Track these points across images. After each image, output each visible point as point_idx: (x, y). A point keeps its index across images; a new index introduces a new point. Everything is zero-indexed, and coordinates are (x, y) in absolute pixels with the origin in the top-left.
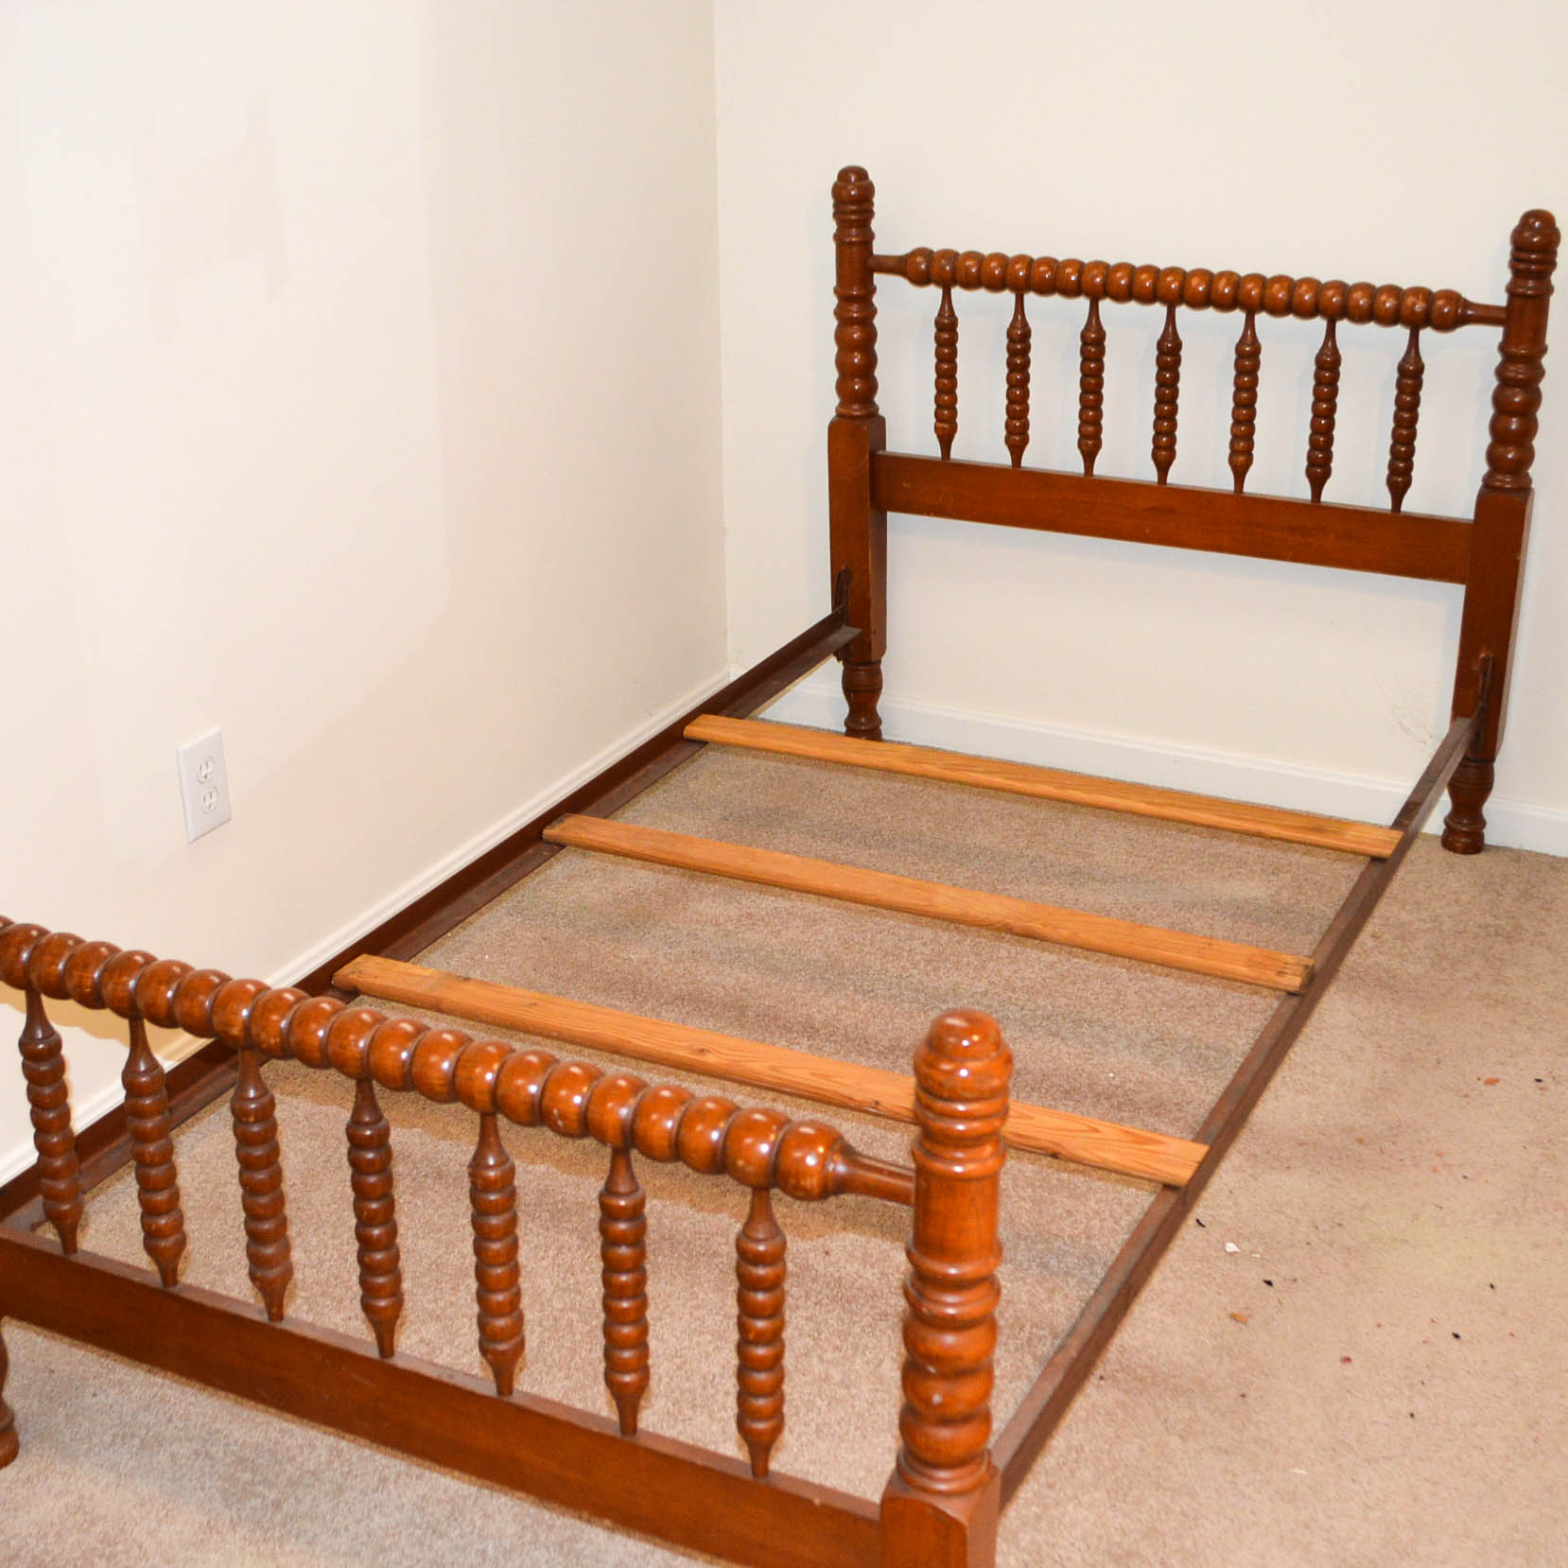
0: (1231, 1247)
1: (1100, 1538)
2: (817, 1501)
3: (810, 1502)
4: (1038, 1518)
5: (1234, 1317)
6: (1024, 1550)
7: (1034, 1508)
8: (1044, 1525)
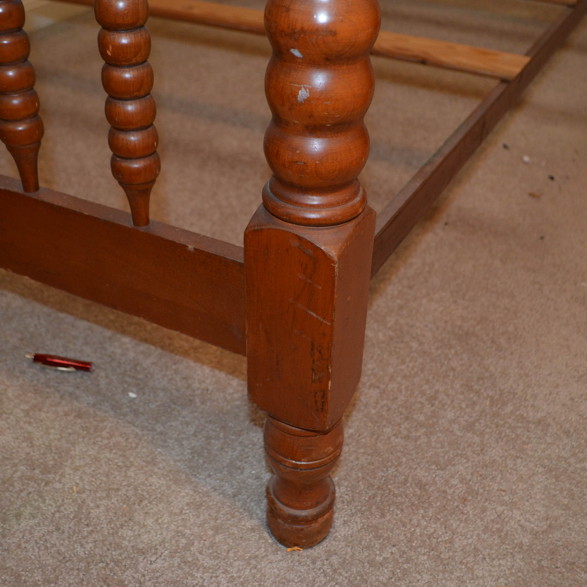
0: (526, 159)
1: (446, 322)
2: (191, 247)
3: (184, 247)
4: (401, 307)
5: (532, 195)
6: (390, 328)
7: (398, 301)
8: (405, 312)
